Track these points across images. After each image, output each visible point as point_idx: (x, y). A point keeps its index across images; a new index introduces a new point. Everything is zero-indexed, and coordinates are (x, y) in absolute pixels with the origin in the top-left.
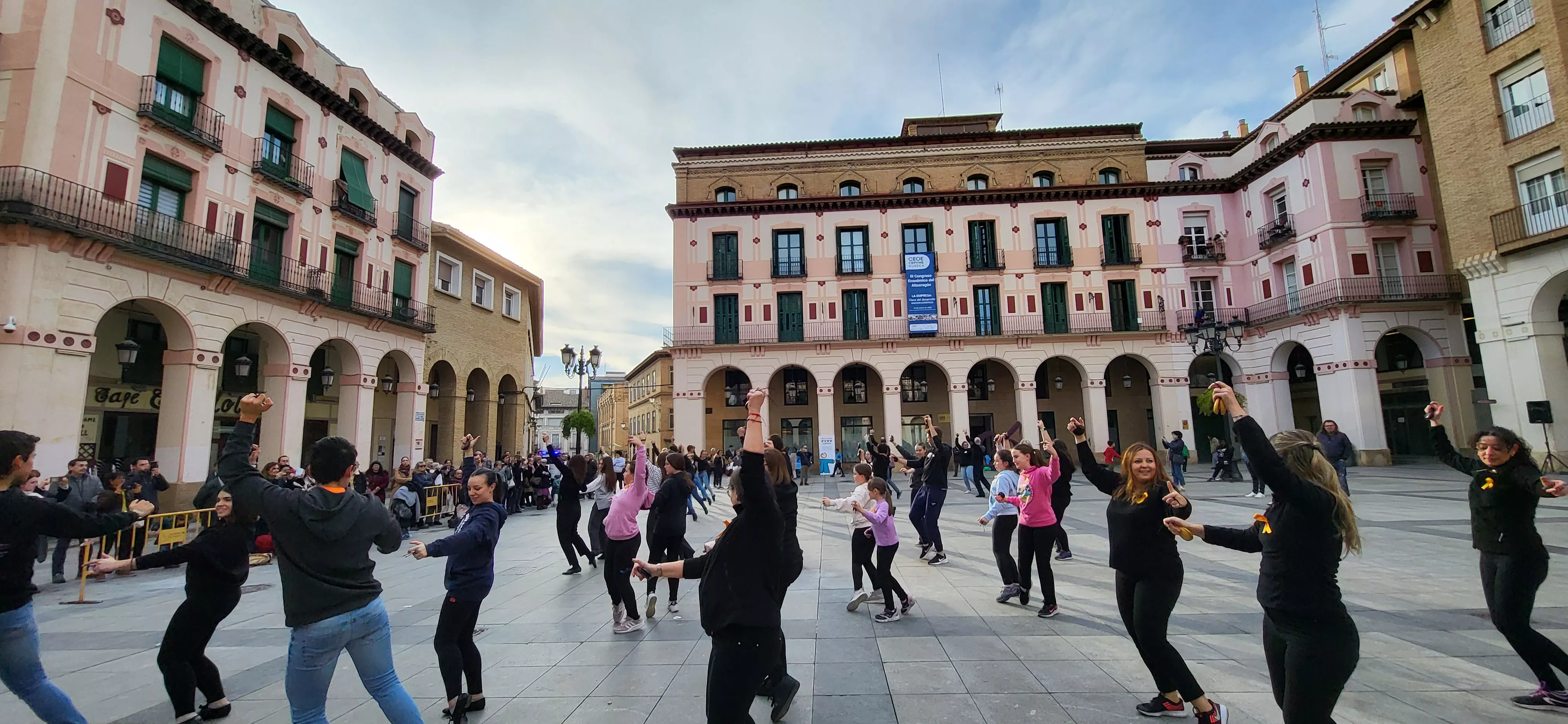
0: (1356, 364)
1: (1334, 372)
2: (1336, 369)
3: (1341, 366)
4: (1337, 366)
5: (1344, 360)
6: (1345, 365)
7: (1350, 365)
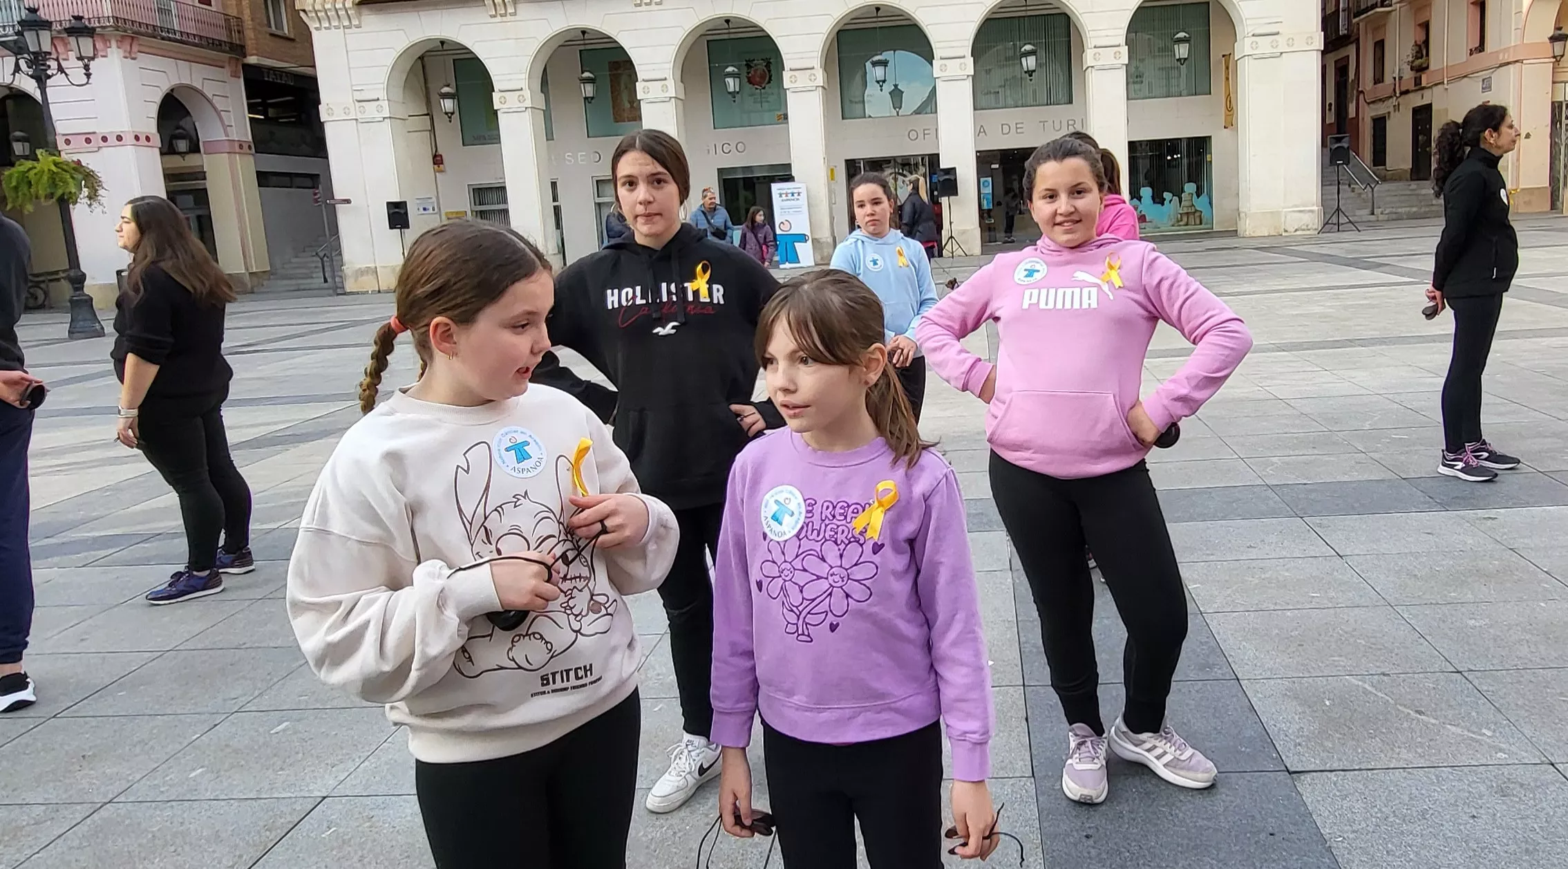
0: (137, 138)
1: (99, 148)
2: (102, 144)
3: (112, 140)
4: (105, 139)
5: (118, 130)
6: (119, 138)
7: (129, 139)
